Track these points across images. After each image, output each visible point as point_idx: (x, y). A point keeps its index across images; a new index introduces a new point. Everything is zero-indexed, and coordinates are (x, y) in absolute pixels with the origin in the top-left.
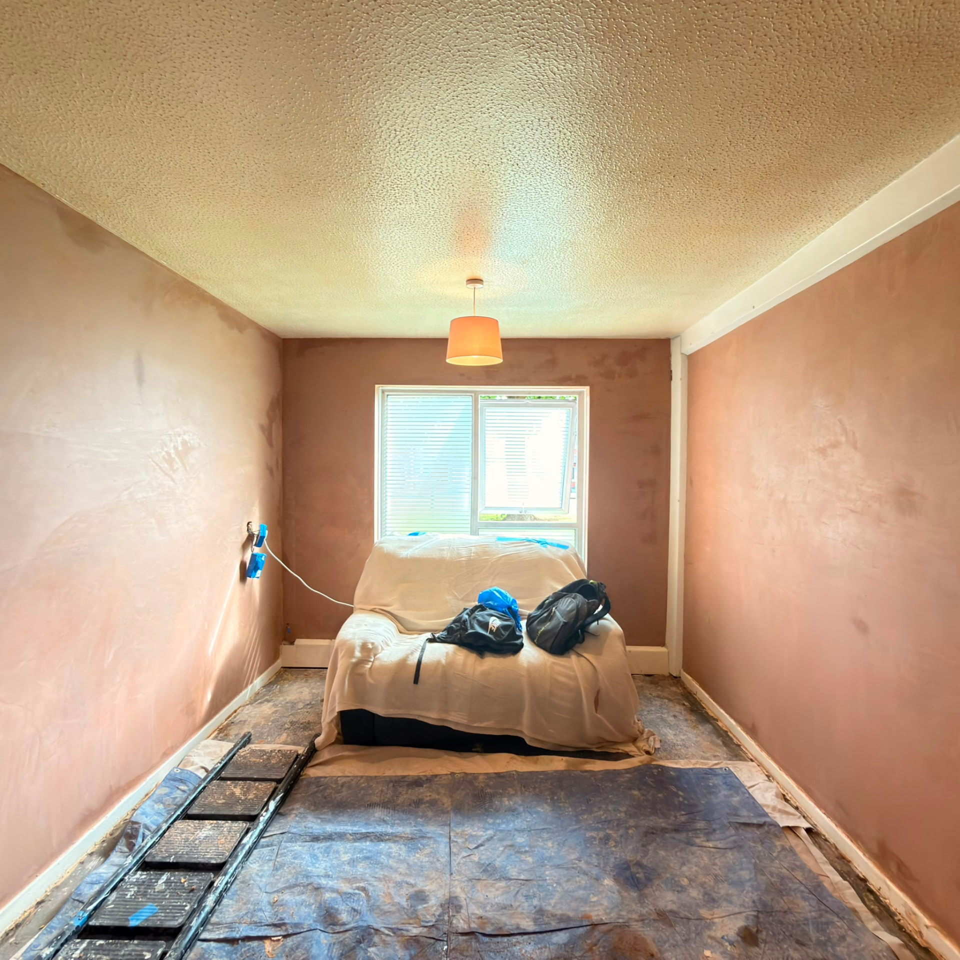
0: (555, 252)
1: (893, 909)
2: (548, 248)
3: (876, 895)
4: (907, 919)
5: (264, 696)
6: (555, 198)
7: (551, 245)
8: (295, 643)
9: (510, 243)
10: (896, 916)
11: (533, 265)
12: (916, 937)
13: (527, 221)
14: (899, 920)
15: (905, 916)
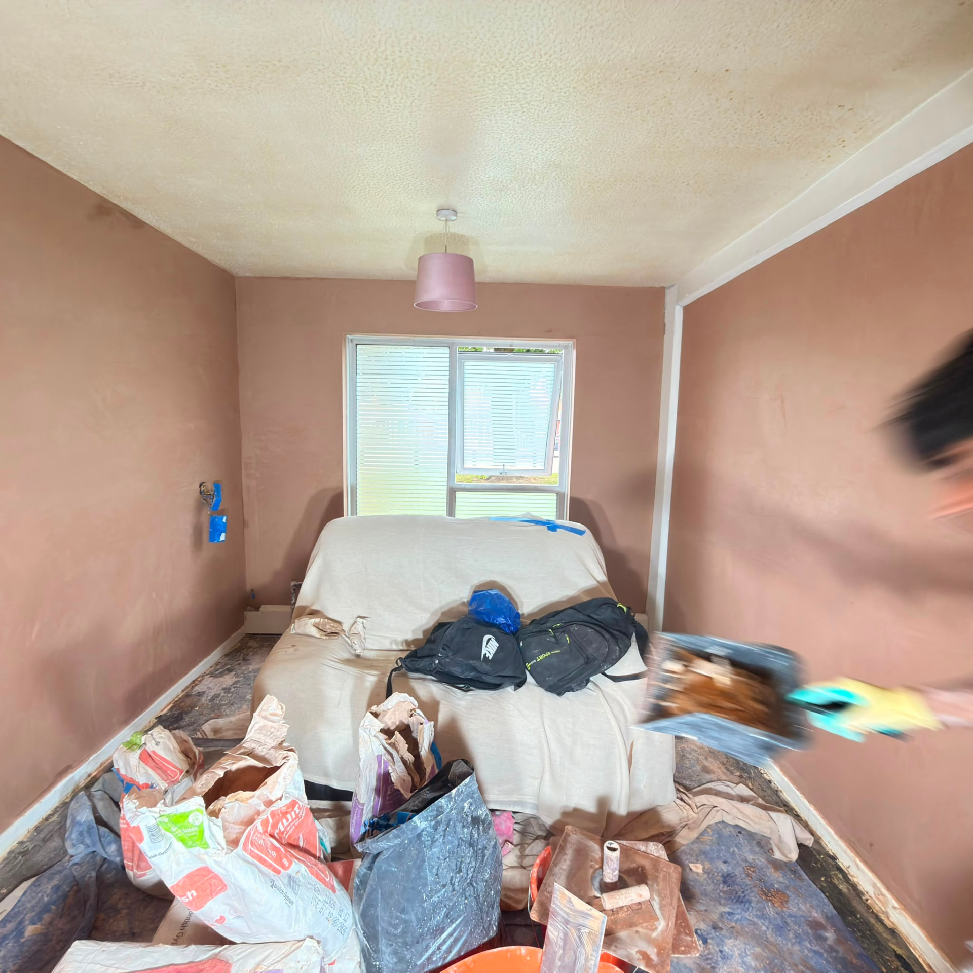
0: (537, 177)
1: (860, 888)
2: (529, 171)
3: (845, 873)
4: (874, 898)
5: (226, 665)
6: (535, 103)
7: (533, 168)
8: (260, 609)
9: (484, 164)
10: (863, 894)
11: (513, 192)
12: (883, 918)
13: (504, 135)
14: (867, 900)
15: (872, 895)
